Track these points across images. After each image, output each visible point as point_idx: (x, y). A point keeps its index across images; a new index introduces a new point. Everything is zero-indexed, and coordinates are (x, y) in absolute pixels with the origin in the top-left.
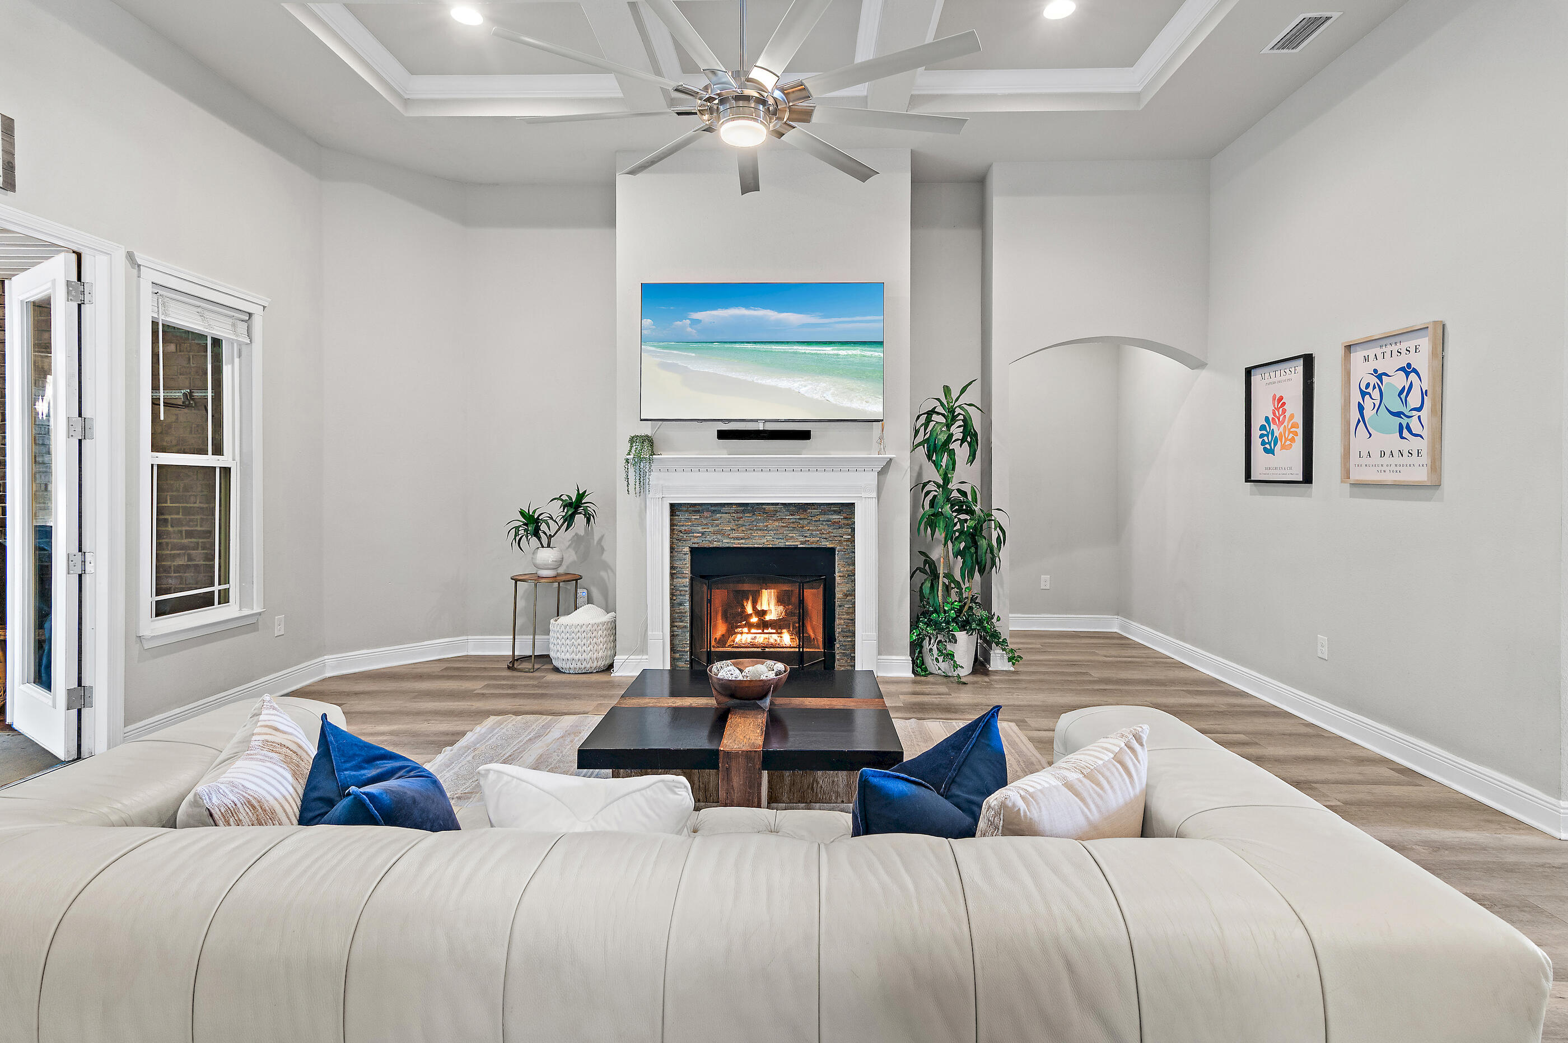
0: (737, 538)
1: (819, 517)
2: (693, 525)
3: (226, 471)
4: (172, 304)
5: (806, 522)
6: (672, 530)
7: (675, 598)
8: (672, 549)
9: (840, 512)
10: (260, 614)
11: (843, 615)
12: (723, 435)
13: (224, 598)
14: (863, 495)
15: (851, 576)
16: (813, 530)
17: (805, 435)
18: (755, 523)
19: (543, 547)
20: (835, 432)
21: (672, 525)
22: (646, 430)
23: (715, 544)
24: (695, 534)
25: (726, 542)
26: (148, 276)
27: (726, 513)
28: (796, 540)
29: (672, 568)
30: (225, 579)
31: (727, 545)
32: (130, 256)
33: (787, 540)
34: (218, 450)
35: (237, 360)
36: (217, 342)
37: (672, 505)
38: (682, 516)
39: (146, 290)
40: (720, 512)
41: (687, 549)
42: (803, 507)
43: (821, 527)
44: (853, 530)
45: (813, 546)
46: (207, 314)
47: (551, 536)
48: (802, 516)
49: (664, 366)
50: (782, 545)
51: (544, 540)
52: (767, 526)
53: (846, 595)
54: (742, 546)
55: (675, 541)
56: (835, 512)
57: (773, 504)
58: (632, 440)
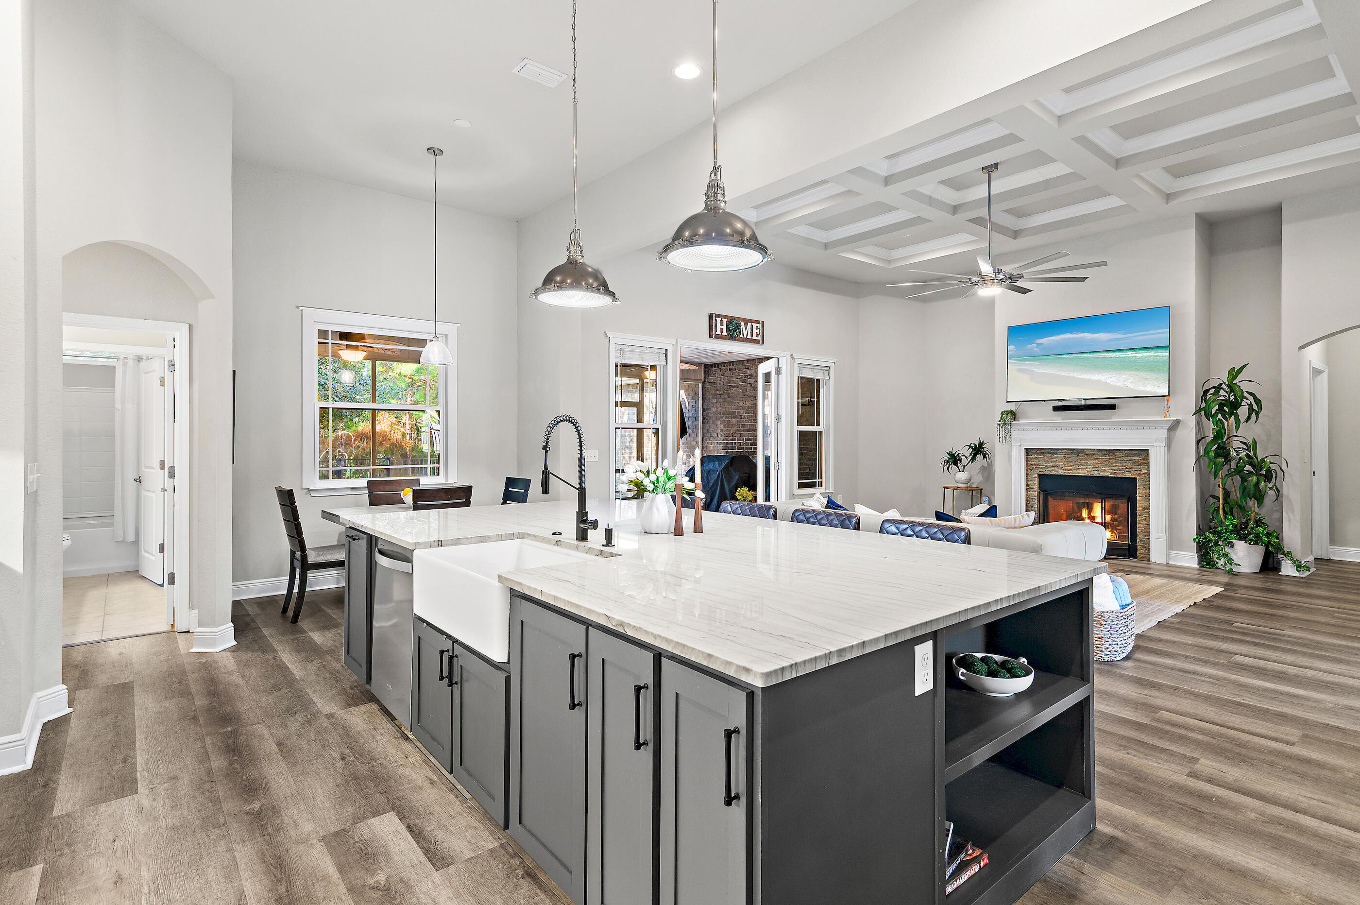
0: (1068, 470)
1: (1123, 458)
2: (1039, 461)
3: (821, 432)
4: (803, 369)
5: (1114, 461)
6: (1027, 464)
7: (1028, 502)
8: (1027, 475)
9: (1139, 455)
10: (832, 493)
11: (1142, 521)
12: (1056, 409)
13: (820, 485)
14: (1155, 444)
15: (1147, 496)
16: (1119, 466)
17: (1112, 407)
18: (1079, 461)
19: (960, 471)
20: (1134, 404)
21: (1027, 461)
22: (1012, 407)
23: (1053, 473)
24: (1041, 467)
25: (1060, 472)
26: (797, 361)
27: (1060, 454)
28: (1107, 472)
29: (1027, 485)
30: (820, 477)
31: (1061, 474)
32: (792, 355)
33: (1101, 472)
34: (818, 425)
35: (825, 386)
36: (818, 381)
37: (1027, 450)
38: (1033, 456)
39: (796, 365)
40: (1056, 454)
41: (1036, 475)
42: (1113, 451)
43: (1125, 464)
44: (1149, 467)
45: (1119, 476)
46: (815, 371)
47: (964, 466)
48: (1111, 457)
49: (1020, 371)
50: (1097, 475)
51: (961, 468)
52: (1087, 463)
53: (1145, 509)
54: (1071, 474)
55: (1028, 470)
56: (1135, 455)
57: (1090, 449)
58: (1002, 413)
